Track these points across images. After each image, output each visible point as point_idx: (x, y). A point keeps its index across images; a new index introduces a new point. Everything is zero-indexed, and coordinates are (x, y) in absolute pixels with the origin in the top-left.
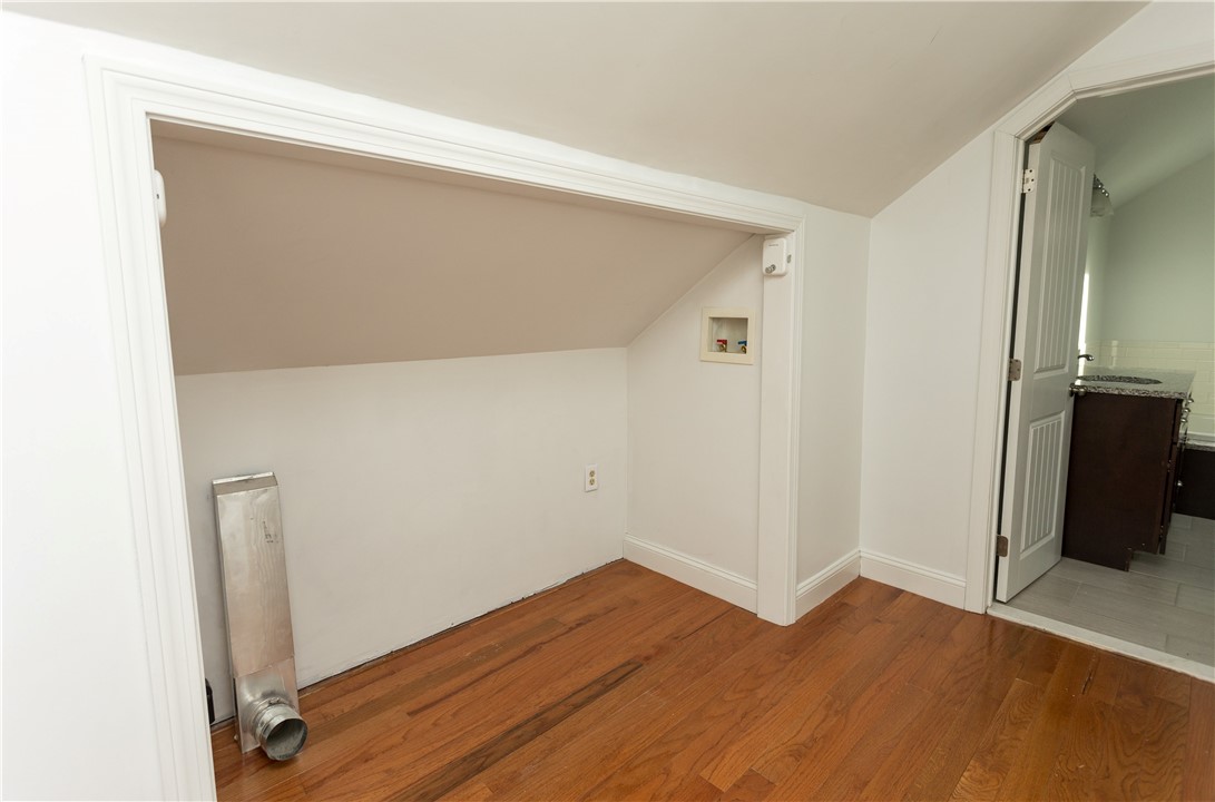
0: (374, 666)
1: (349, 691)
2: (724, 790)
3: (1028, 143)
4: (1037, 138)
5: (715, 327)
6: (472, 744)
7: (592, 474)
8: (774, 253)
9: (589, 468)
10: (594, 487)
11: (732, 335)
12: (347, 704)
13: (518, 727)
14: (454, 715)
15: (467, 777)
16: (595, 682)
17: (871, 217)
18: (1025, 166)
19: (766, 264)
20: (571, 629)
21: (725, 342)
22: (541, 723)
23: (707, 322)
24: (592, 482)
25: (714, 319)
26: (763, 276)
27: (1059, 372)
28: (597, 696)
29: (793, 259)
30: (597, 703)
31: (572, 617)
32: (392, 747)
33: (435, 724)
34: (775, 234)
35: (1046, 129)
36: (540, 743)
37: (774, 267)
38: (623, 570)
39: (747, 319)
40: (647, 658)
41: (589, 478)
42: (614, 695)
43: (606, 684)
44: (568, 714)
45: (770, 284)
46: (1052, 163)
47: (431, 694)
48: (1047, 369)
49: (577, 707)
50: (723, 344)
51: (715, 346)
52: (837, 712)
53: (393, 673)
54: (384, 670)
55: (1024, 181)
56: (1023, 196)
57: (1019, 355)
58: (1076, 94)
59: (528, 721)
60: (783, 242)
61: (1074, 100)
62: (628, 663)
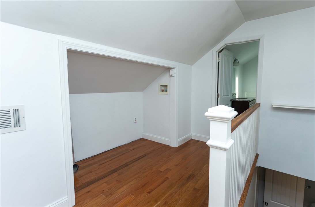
0: (89, 159)
1: (84, 163)
2: (162, 171)
3: (219, 53)
4: (221, 51)
5: (161, 87)
6: (113, 168)
7: (135, 119)
8: (172, 72)
9: (135, 118)
10: (136, 122)
11: (165, 89)
12: (85, 164)
13: (122, 166)
14: (108, 165)
15: (113, 173)
16: (137, 158)
17: (192, 65)
18: (219, 57)
19: (171, 74)
20: (132, 150)
21: (163, 90)
22: (127, 165)
23: (159, 86)
24: (135, 121)
25: (161, 85)
26: (170, 77)
27: (228, 96)
28: (138, 160)
29: (176, 73)
30: (138, 161)
31: (132, 148)
32: (96, 170)
33: (104, 166)
34: (172, 68)
35: (222, 50)
36: (126, 168)
37: (172, 75)
38: (142, 140)
39: (167, 85)
40: (148, 154)
41: (135, 120)
42: (141, 160)
43: (139, 158)
44: (132, 163)
45: (171, 78)
46: (224, 56)
47: (102, 162)
48: (225, 96)
49: (134, 162)
50: (163, 91)
51: (161, 91)
52: (184, 159)
53: (93, 159)
54: (91, 159)
55: (219, 60)
56: (218, 62)
57: (219, 93)
58: (226, 44)
59: (124, 165)
60: (174, 70)
61: (225, 45)
62: (144, 155)
